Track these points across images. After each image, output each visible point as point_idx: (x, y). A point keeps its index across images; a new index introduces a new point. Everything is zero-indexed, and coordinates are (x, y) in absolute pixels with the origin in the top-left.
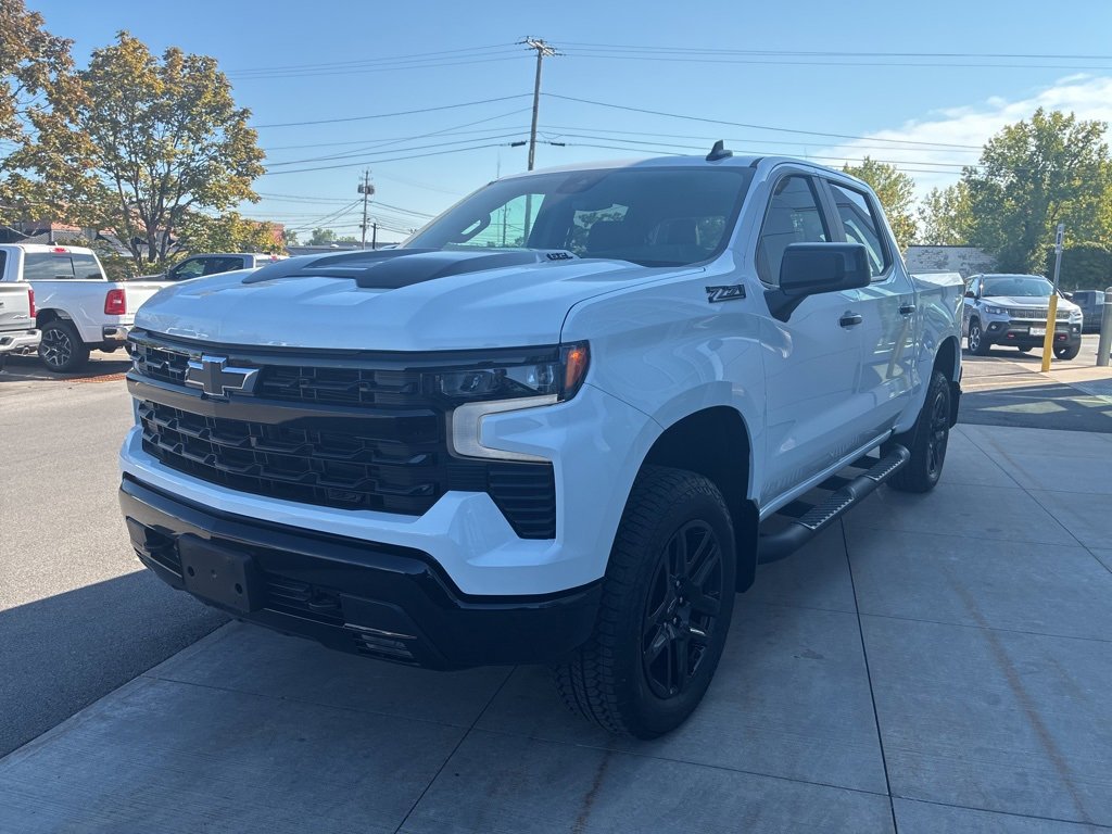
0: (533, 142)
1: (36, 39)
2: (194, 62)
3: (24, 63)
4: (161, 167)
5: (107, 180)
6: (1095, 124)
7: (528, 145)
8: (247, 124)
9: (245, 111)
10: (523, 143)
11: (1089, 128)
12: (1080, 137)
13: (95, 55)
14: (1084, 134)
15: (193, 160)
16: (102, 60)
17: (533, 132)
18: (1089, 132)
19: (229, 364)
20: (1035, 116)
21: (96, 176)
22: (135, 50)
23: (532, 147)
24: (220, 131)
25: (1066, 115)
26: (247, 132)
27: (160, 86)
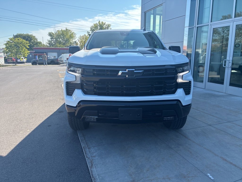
6: (109, 25)
11: (108, 25)
12: (107, 27)
14: (107, 26)
18: (108, 26)
19: (135, 70)
20: (99, 22)
25: (104, 23)
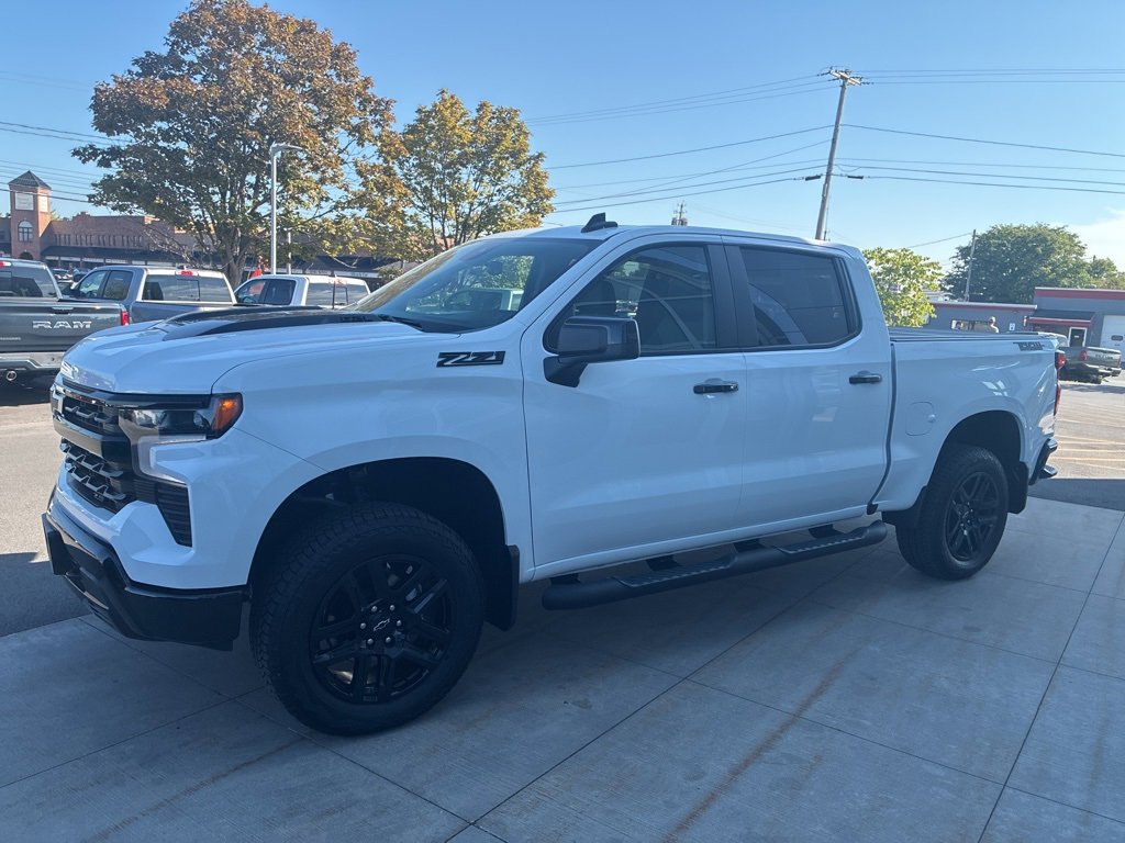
0: (828, 175)
1: (365, 100)
2: (501, 113)
3: (355, 121)
4: (465, 207)
5: (424, 218)
7: (823, 178)
8: (542, 167)
9: (540, 155)
10: (818, 177)
13: (419, 111)
15: (492, 200)
16: (424, 116)
17: (830, 165)
21: (416, 215)
22: (452, 105)
23: (827, 181)
24: (516, 173)
26: (538, 174)
27: (468, 136)
